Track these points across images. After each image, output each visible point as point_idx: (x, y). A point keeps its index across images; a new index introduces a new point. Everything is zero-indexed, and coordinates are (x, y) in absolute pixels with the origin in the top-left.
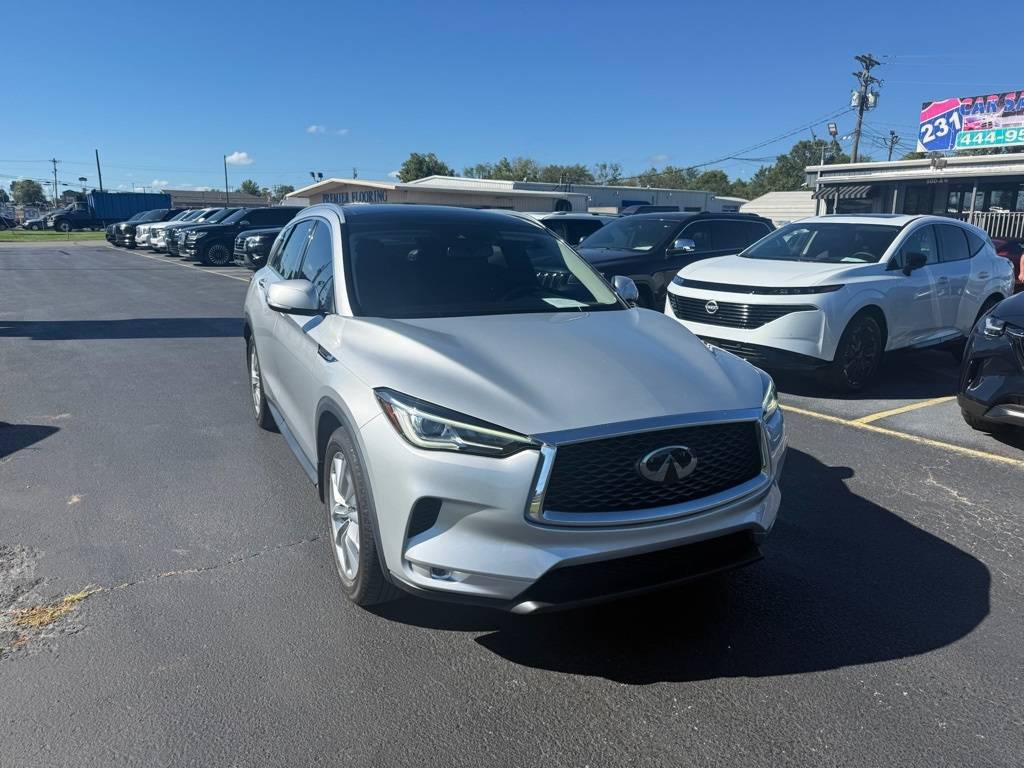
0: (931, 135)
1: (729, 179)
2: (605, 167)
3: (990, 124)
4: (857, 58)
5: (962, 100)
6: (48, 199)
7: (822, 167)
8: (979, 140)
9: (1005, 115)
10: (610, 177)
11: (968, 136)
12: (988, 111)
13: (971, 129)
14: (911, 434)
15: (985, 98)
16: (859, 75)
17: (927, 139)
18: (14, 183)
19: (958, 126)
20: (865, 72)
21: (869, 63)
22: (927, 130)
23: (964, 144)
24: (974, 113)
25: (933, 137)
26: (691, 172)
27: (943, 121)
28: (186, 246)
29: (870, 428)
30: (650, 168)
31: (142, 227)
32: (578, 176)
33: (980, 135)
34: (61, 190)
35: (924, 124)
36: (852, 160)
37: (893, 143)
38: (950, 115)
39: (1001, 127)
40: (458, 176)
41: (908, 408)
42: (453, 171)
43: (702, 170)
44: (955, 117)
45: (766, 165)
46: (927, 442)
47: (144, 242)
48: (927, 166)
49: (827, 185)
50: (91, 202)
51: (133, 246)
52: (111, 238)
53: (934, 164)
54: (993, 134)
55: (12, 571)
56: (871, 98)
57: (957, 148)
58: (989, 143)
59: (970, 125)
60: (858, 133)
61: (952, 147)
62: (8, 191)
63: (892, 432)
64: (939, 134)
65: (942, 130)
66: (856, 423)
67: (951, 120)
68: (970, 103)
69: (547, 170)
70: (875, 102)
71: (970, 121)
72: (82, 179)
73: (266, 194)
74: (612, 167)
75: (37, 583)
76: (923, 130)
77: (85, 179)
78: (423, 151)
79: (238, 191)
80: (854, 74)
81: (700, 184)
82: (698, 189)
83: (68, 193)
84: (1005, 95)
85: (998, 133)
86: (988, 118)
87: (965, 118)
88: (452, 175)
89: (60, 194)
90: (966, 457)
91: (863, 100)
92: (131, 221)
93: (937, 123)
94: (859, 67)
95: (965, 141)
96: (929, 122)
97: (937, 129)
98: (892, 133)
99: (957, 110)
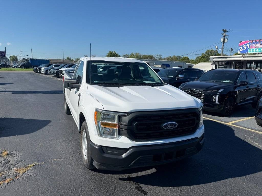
0: (242, 49)
1: (189, 59)
2: (158, 55)
3: (257, 47)
4: (222, 30)
5: (250, 41)
6: (19, 60)
7: (214, 57)
8: (254, 51)
9: (261, 45)
10: (159, 58)
11: (251, 50)
12: (256, 44)
13: (252, 48)
14: (243, 127)
15: (256, 40)
16: (223, 34)
17: (241, 50)
18: (10, 56)
19: (249, 47)
20: (224, 33)
21: (225, 31)
22: (241, 48)
23: (250, 52)
24: (253, 44)
25: (242, 50)
26: (180, 57)
27: (245, 46)
28: (54, 73)
29: (232, 125)
30: (169, 56)
31: (42, 68)
32: (151, 57)
33: (255, 50)
34: (22, 58)
35: (240, 47)
36: (221, 55)
37: (231, 51)
38: (247, 44)
39: (260, 48)
40: (121, 57)
41: (241, 120)
42: (120, 55)
43: (183, 57)
44: (248, 45)
45: (199, 56)
46: (247, 129)
47: (43, 72)
48: (241, 57)
49: (215, 61)
50: (30, 61)
51: (40, 72)
52: (34, 70)
53: (243, 56)
54: (258, 49)
55: (14, 158)
56: (226, 40)
57: (248, 53)
58: (257, 52)
59: (252, 47)
60: (223, 48)
61: (247, 52)
62: (9, 58)
63: (238, 127)
64: (244, 49)
65: (245, 48)
66: (228, 124)
67: (247, 46)
68: (252, 42)
69: (143, 56)
70: (227, 41)
71: (252, 46)
72: (27, 56)
73: (73, 60)
74: (159, 55)
75: (21, 161)
76: (240, 48)
77: (28, 56)
78: (113, 51)
79: (66, 59)
80: (222, 34)
81: (182, 60)
82: (181, 61)
83: (24, 59)
84: (261, 40)
85: (259, 49)
86: (256, 45)
87: (250, 45)
88: (119, 57)
89: (22, 59)
90: (258, 134)
91: (224, 40)
92: (40, 67)
93: (243, 47)
94: (223, 32)
95: (251, 51)
96: (241, 46)
97: (243, 48)
98: (231, 48)
99: (248, 43)
